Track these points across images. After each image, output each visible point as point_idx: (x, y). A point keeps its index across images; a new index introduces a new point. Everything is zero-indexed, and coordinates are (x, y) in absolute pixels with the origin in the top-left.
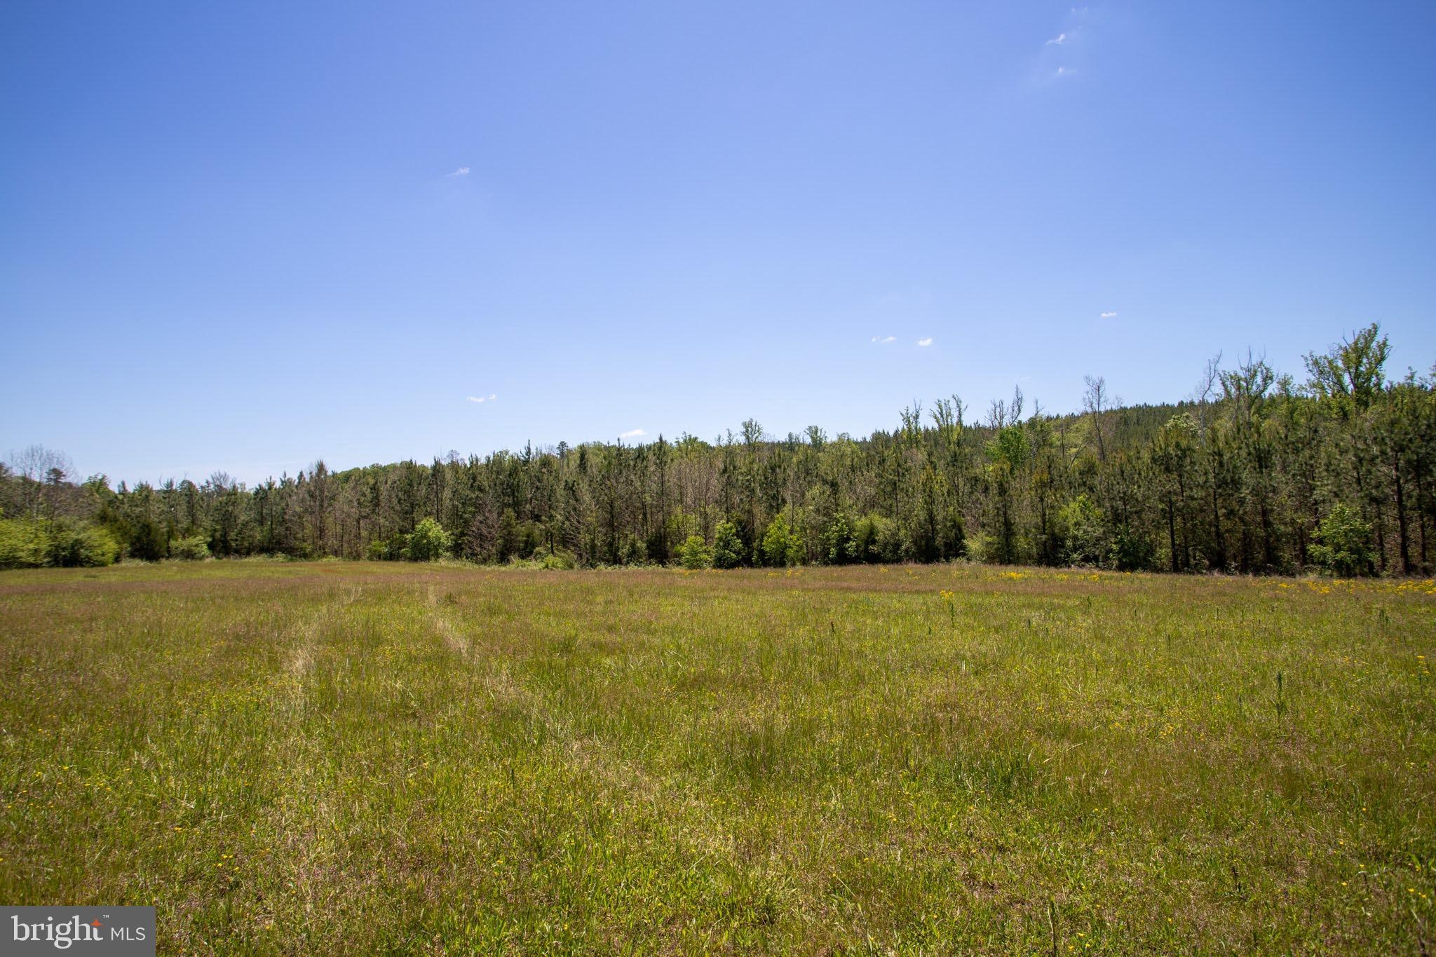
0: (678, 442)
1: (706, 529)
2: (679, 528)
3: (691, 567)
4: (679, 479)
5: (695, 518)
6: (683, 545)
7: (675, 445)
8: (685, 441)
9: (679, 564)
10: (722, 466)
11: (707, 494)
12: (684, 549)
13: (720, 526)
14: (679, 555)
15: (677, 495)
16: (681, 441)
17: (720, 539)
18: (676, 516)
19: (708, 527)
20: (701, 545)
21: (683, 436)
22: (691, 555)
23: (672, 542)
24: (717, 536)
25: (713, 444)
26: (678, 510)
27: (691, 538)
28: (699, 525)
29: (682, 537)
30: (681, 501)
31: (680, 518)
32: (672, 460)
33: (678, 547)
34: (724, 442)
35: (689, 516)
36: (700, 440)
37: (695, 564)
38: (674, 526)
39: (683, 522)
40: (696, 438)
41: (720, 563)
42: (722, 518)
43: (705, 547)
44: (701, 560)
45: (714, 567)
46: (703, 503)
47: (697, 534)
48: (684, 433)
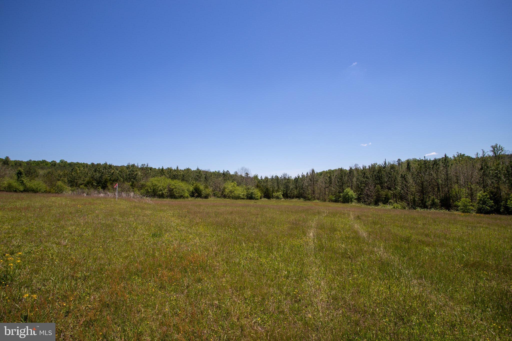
0: (454, 157)
1: (472, 195)
2: (456, 194)
3: (464, 212)
4: (456, 173)
5: (465, 190)
6: (459, 202)
7: (452, 158)
8: (458, 156)
9: (457, 210)
10: (480, 167)
11: (471, 179)
12: (459, 204)
13: (480, 194)
14: (458, 206)
15: (455, 179)
16: (456, 156)
17: (480, 200)
18: (455, 189)
19: (473, 195)
20: (469, 202)
21: (457, 154)
22: (464, 206)
23: (453, 200)
24: (478, 198)
25: (474, 156)
26: (456, 186)
27: (463, 199)
28: (468, 193)
29: (458, 198)
30: (457, 183)
31: (457, 190)
32: (452, 165)
33: (457, 203)
34: (480, 155)
35: (462, 189)
36: (466, 155)
37: (465, 210)
38: (454, 193)
39: (459, 192)
40: (464, 155)
41: (480, 211)
42: (481, 190)
43: (471, 204)
44: (469, 209)
45: (477, 213)
46: (469, 183)
47: (466, 198)
48: (458, 152)
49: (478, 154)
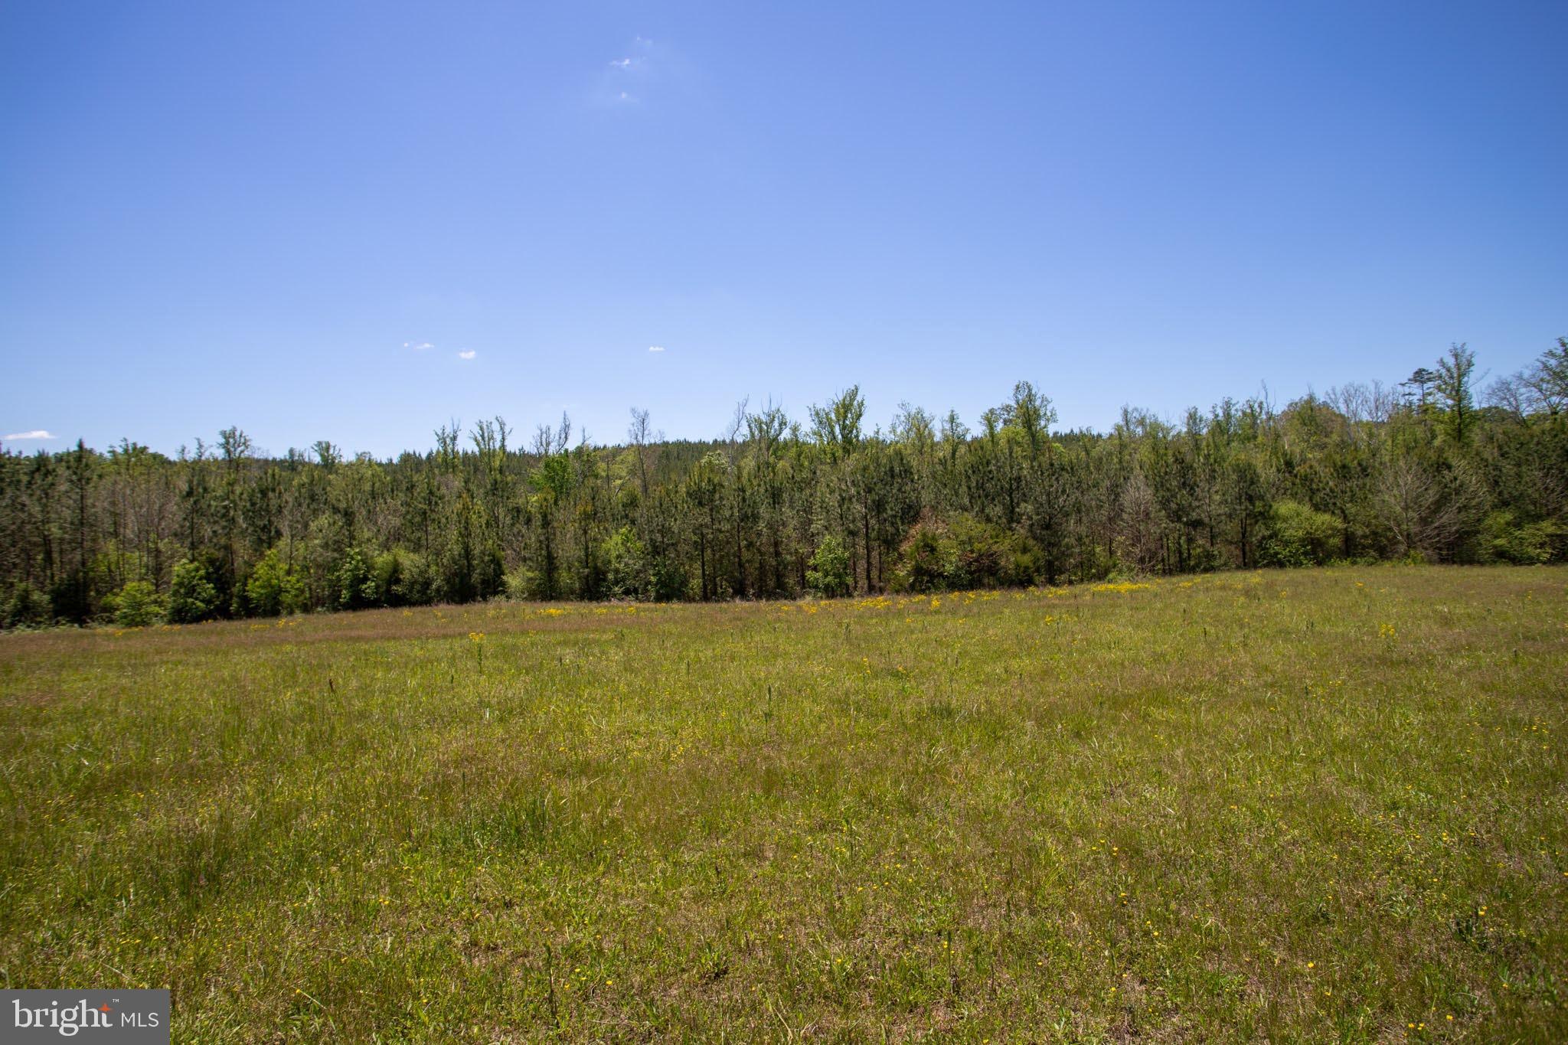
0: (113, 452)
1: (158, 572)
2: (110, 571)
3: (132, 623)
4: (113, 504)
5: (141, 557)
6: (116, 595)
7: (108, 456)
8: (126, 451)
9: (111, 621)
10: (185, 487)
11: (159, 524)
12: (119, 600)
13: (180, 568)
14: (110, 609)
15: (107, 525)
16: (120, 450)
17: (181, 584)
18: (106, 555)
19: (161, 569)
20: (149, 594)
21: (123, 444)
22: (133, 608)
23: (98, 592)
24: (175, 580)
25: (173, 457)
26: (111, 546)
27: (129, 586)
28: (147, 566)
29: (115, 583)
30: (116, 534)
31: (113, 557)
32: (100, 477)
33: (109, 599)
34: (191, 455)
35: (128, 554)
36: (151, 451)
37: (137, 619)
38: (103, 568)
39: (118, 562)
40: (145, 448)
41: (181, 616)
42: (184, 556)
43: (153, 597)
44: (148, 613)
45: (170, 622)
46: (153, 536)
47: (141, 579)
48: (125, 440)
49: (186, 451)
